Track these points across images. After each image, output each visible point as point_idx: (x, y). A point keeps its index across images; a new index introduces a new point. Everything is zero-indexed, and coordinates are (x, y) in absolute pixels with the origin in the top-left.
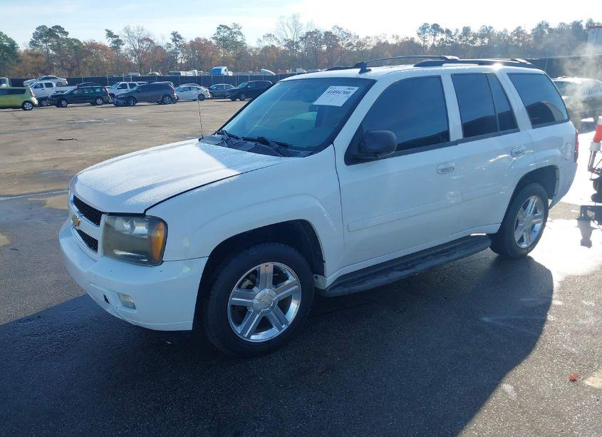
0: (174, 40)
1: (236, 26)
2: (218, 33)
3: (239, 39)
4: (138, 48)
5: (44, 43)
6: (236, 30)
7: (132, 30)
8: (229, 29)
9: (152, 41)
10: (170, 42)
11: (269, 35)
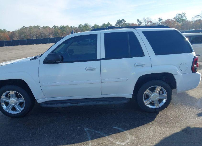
0: (160, 21)
1: (183, 13)
2: (176, 17)
3: (184, 18)
4: (146, 24)
5: (119, 24)
6: (183, 15)
7: (145, 18)
8: (181, 15)
9: (151, 22)
10: (158, 21)
11: (198, 16)
